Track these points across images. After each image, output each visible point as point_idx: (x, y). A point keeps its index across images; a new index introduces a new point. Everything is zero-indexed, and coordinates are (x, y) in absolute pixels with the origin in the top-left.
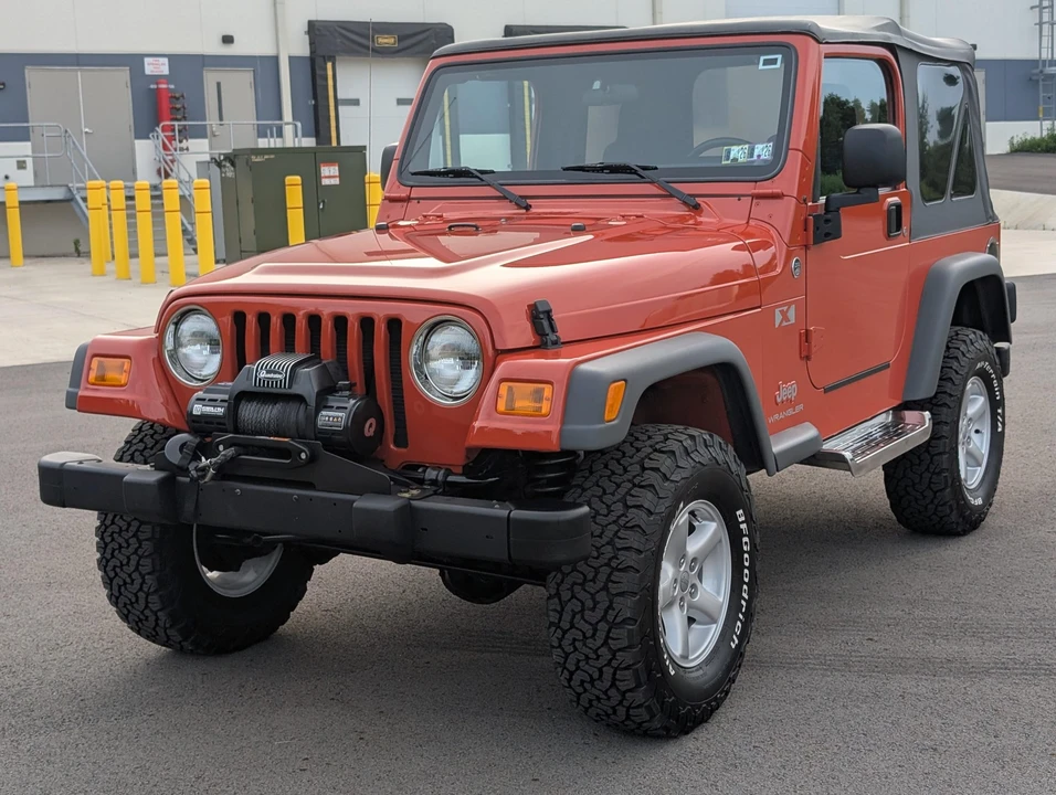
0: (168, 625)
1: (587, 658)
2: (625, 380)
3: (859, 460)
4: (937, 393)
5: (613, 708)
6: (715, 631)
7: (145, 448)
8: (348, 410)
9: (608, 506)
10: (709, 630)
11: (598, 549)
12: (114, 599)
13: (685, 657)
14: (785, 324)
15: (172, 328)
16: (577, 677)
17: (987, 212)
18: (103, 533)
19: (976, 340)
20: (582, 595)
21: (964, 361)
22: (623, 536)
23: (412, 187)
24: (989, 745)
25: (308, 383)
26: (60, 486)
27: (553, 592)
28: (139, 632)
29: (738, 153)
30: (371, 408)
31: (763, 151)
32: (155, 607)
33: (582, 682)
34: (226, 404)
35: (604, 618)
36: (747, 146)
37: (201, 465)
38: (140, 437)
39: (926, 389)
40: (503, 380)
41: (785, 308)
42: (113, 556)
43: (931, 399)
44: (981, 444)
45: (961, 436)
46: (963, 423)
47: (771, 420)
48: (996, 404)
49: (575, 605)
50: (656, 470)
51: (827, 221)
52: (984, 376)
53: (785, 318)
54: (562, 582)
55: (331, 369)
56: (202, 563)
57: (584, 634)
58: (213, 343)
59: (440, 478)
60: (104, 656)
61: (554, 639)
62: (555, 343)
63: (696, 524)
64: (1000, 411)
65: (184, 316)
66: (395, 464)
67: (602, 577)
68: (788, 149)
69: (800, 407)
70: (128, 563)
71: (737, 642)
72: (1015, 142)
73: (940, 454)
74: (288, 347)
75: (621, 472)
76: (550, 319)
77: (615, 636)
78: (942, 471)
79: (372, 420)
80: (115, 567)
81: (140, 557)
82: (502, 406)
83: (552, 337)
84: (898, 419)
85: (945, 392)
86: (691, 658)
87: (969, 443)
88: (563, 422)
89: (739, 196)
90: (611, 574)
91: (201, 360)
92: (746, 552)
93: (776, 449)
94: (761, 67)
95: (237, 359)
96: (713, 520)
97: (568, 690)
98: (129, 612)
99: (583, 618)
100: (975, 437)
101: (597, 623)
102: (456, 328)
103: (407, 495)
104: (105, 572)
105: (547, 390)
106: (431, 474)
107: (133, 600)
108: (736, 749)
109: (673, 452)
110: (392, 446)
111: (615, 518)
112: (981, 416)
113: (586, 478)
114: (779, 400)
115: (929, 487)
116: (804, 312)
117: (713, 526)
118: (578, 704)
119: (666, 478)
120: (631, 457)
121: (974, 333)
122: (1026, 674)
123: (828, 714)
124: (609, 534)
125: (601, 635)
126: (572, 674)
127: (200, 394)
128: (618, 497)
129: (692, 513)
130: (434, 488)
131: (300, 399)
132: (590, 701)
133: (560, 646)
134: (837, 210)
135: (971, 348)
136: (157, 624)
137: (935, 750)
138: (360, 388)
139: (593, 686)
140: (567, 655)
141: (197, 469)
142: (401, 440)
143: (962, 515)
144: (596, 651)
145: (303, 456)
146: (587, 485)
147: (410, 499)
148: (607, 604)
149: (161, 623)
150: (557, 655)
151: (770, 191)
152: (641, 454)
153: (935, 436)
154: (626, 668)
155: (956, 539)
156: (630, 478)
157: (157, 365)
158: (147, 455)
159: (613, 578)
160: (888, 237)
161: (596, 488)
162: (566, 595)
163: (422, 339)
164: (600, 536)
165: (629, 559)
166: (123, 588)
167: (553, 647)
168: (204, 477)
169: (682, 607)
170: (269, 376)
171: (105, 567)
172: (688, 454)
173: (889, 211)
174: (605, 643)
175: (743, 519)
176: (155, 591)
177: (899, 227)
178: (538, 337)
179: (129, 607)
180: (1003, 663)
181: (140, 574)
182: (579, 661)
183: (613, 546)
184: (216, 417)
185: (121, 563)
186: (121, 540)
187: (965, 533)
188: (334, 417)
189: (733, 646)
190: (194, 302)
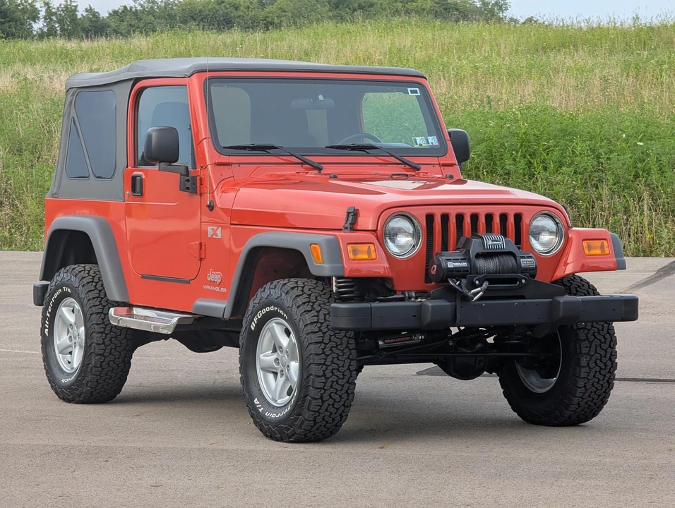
29: (421, 141)
31: (433, 141)
36: (423, 137)
40: (583, 240)
94: (410, 94)
131: (511, 254)
145: (523, 281)
170: (495, 243)
184: (463, 267)
188: (529, 261)
190: (401, 211)
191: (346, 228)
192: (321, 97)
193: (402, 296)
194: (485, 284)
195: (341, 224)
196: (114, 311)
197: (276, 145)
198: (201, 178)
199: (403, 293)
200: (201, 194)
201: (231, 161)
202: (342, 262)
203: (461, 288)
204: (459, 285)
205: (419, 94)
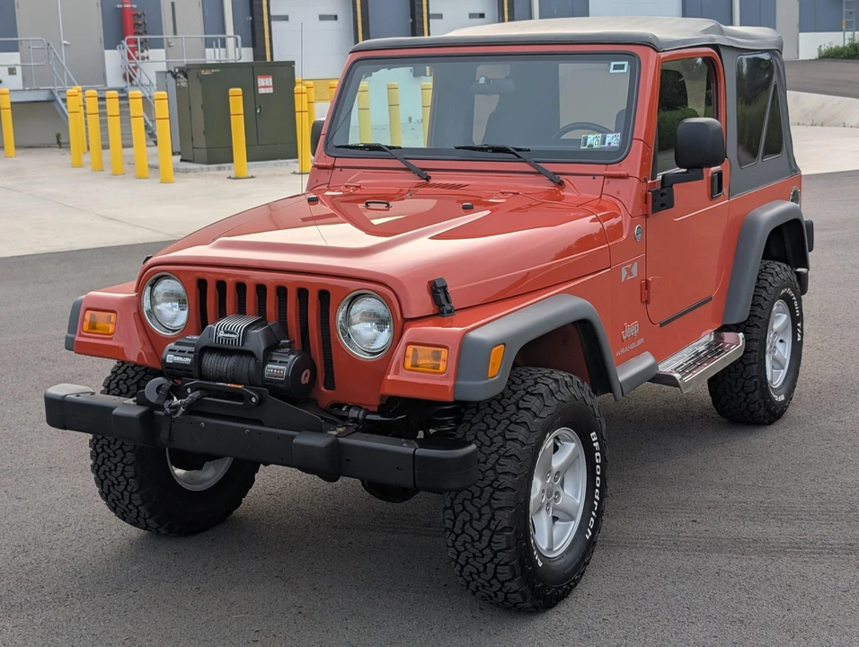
0: (147, 516)
1: (474, 556)
2: (504, 344)
3: (687, 379)
4: (749, 316)
5: (495, 593)
6: (573, 526)
7: (128, 378)
8: (288, 364)
9: (491, 439)
10: (569, 525)
11: (483, 473)
12: (105, 495)
13: (550, 550)
14: (629, 278)
15: (149, 288)
16: (468, 569)
17: (790, 166)
18: (95, 445)
19: (780, 270)
20: (471, 509)
21: (770, 289)
22: (502, 463)
23: (336, 157)
24: (783, 617)
25: (257, 340)
26: (62, 413)
27: (448, 505)
28: (124, 520)
29: (593, 140)
30: (306, 362)
31: (613, 140)
32: (137, 503)
33: (471, 573)
34: (192, 355)
35: (487, 527)
36: (600, 135)
37: (173, 404)
38: (123, 368)
39: (740, 314)
40: (409, 344)
41: (629, 266)
42: (103, 463)
43: (745, 322)
44: (783, 351)
45: (768, 347)
46: (770, 337)
47: (618, 354)
48: (796, 320)
49: (464, 516)
50: (528, 409)
51: (662, 195)
52: (787, 299)
53: (630, 273)
54: (456, 497)
55: (275, 330)
56: (173, 464)
57: (472, 538)
58: (182, 302)
59: (361, 416)
60: (96, 537)
61: (449, 540)
62: (450, 312)
63: (559, 444)
64: (799, 325)
65: (157, 280)
66: (324, 403)
67: (486, 495)
68: (632, 139)
69: (640, 341)
70: (115, 470)
71: (590, 534)
72: (823, 49)
73: (751, 364)
74: (241, 311)
75: (501, 411)
76: (446, 293)
77: (496, 541)
78: (753, 377)
79: (307, 371)
80: (105, 471)
81: (125, 465)
82: (408, 364)
83: (447, 307)
84: (719, 339)
85: (756, 316)
86: (555, 549)
87: (774, 352)
88: (456, 377)
89: (594, 176)
90: (493, 492)
91: (172, 314)
92: (598, 464)
93: (621, 378)
94: (612, 71)
95: (201, 320)
96: (572, 441)
97: (460, 579)
98: (116, 505)
99: (471, 526)
100: (779, 346)
101: (483, 530)
102: (372, 300)
103: (334, 433)
104: (97, 474)
105: (444, 353)
106: (354, 413)
107: (120, 497)
108: (590, 622)
109: (541, 395)
110: (323, 389)
111: (496, 449)
112: (784, 328)
113: (474, 415)
114: (624, 338)
115: (742, 389)
116: (645, 266)
117: (573, 445)
118: (468, 588)
119: (535, 416)
120: (509, 399)
121: (779, 266)
122: (814, 553)
123: (660, 590)
124: (491, 461)
125: (486, 539)
126: (463, 567)
127: (172, 345)
128: (498, 431)
129: (557, 438)
130: (356, 425)
131: (250, 354)
132: (477, 588)
133: (454, 546)
134: (671, 186)
135: (777, 279)
136: (138, 516)
137: (742, 622)
138: (298, 346)
139: (479, 577)
140: (459, 553)
141: (170, 407)
142: (330, 384)
143: (768, 410)
144: (481, 551)
145: (254, 400)
146: (474, 421)
147: (337, 436)
148: (491, 515)
149: (142, 515)
150: (451, 553)
151: (618, 173)
152: (517, 396)
153: (747, 350)
154: (506, 564)
155: (763, 429)
156: (508, 416)
157: (137, 317)
158: (129, 384)
159: (494, 496)
160: (712, 197)
161: (481, 424)
162: (458, 508)
163: (345, 308)
164: (485, 463)
165: (507, 481)
166: (111, 488)
167: (448, 546)
168: (176, 413)
169: (548, 510)
170: (226, 335)
171: (97, 471)
172: (553, 395)
173: (712, 178)
174: (489, 546)
175: (596, 439)
176: (137, 491)
177: (720, 189)
178: (437, 307)
179: (117, 502)
180: (797, 543)
181: (125, 478)
182: (468, 558)
183: (495, 470)
184: (185, 365)
185: (110, 468)
186: (109, 451)
187: (770, 423)
188: (277, 369)
189: (588, 538)
190: (166, 270)
202: (76, 333)
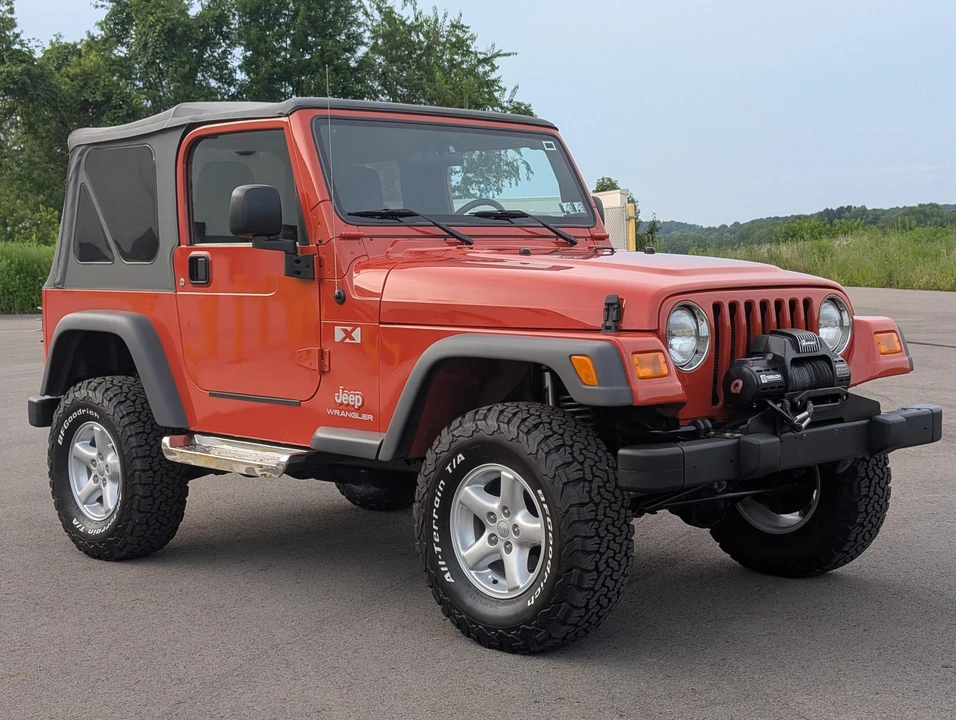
145: (845, 397)
170: (809, 343)
190: (684, 300)
191: (608, 328)
192: (452, 149)
193: (692, 428)
194: (811, 405)
195: (599, 322)
196: (171, 441)
197: (414, 210)
198: (320, 259)
199: (694, 423)
200: (321, 280)
201: (361, 233)
202: (628, 383)
203: (787, 412)
204: (781, 408)
205: (555, 149)
